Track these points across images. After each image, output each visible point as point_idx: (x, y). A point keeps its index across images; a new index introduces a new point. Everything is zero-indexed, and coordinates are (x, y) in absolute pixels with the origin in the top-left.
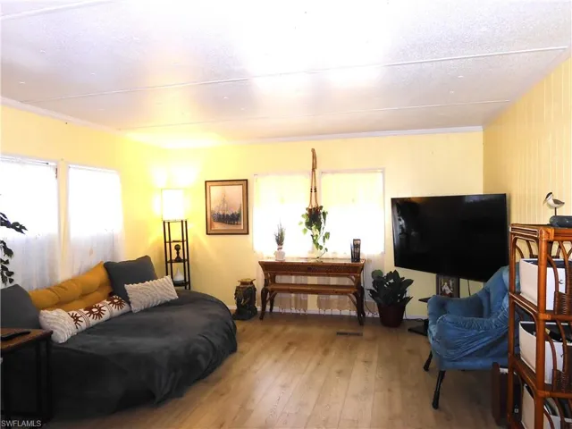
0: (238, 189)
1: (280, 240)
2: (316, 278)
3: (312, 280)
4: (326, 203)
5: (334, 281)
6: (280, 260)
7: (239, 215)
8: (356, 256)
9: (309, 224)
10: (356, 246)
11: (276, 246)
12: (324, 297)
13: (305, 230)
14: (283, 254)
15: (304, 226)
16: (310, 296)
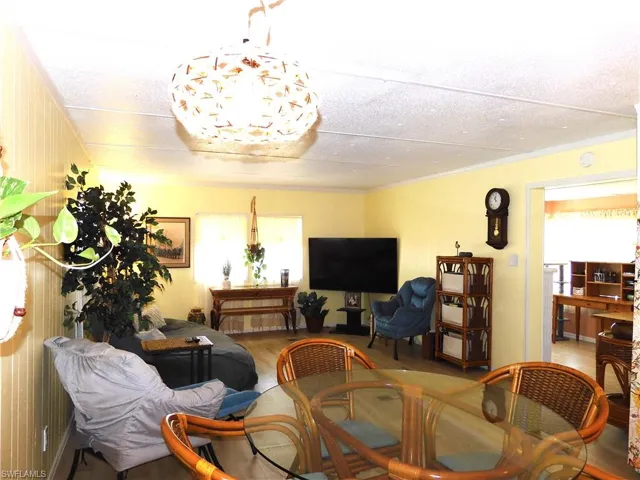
0: (182, 226)
1: (227, 273)
2: (251, 301)
3: (248, 304)
4: (263, 241)
5: (266, 303)
6: (226, 288)
7: (181, 250)
8: (285, 282)
9: (251, 259)
10: (286, 275)
11: (224, 277)
12: (257, 317)
13: (247, 263)
14: (229, 284)
15: (246, 259)
16: (245, 317)
